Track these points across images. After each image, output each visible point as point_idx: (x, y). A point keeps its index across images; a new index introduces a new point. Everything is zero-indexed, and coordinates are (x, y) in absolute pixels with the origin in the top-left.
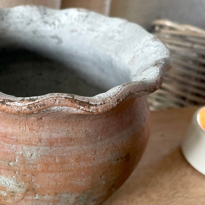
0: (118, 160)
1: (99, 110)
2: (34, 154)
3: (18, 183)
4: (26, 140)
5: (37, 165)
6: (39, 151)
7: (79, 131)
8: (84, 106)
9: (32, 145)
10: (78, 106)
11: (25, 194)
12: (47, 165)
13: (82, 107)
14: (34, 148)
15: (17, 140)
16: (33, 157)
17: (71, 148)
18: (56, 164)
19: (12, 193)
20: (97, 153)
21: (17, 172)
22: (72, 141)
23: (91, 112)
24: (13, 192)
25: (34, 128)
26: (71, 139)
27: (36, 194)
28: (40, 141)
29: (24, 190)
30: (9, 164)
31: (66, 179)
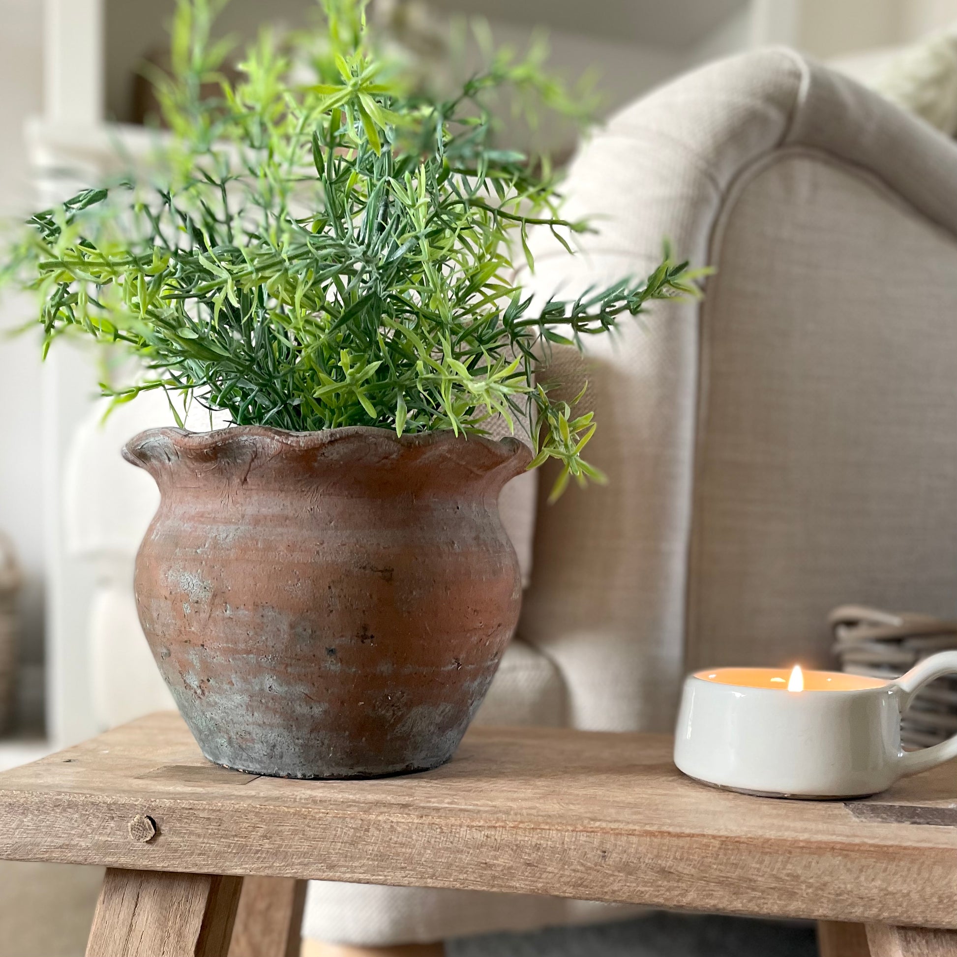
0: (364, 568)
1: (301, 443)
2: (231, 536)
3: (203, 582)
4: (225, 518)
5: (230, 550)
6: (239, 531)
7: (302, 508)
8: (280, 436)
9: (231, 522)
10: (272, 435)
11: (212, 604)
12: (245, 550)
13: (277, 437)
14: (233, 527)
15: (214, 518)
16: (227, 540)
17: (284, 530)
18: (257, 549)
19: (196, 605)
20: (325, 545)
21: (204, 563)
22: (288, 521)
23: (291, 446)
24: (197, 602)
25: (239, 500)
26: (287, 518)
27: (226, 603)
28: (243, 516)
29: (210, 594)
30: (196, 552)
31: (269, 577)
